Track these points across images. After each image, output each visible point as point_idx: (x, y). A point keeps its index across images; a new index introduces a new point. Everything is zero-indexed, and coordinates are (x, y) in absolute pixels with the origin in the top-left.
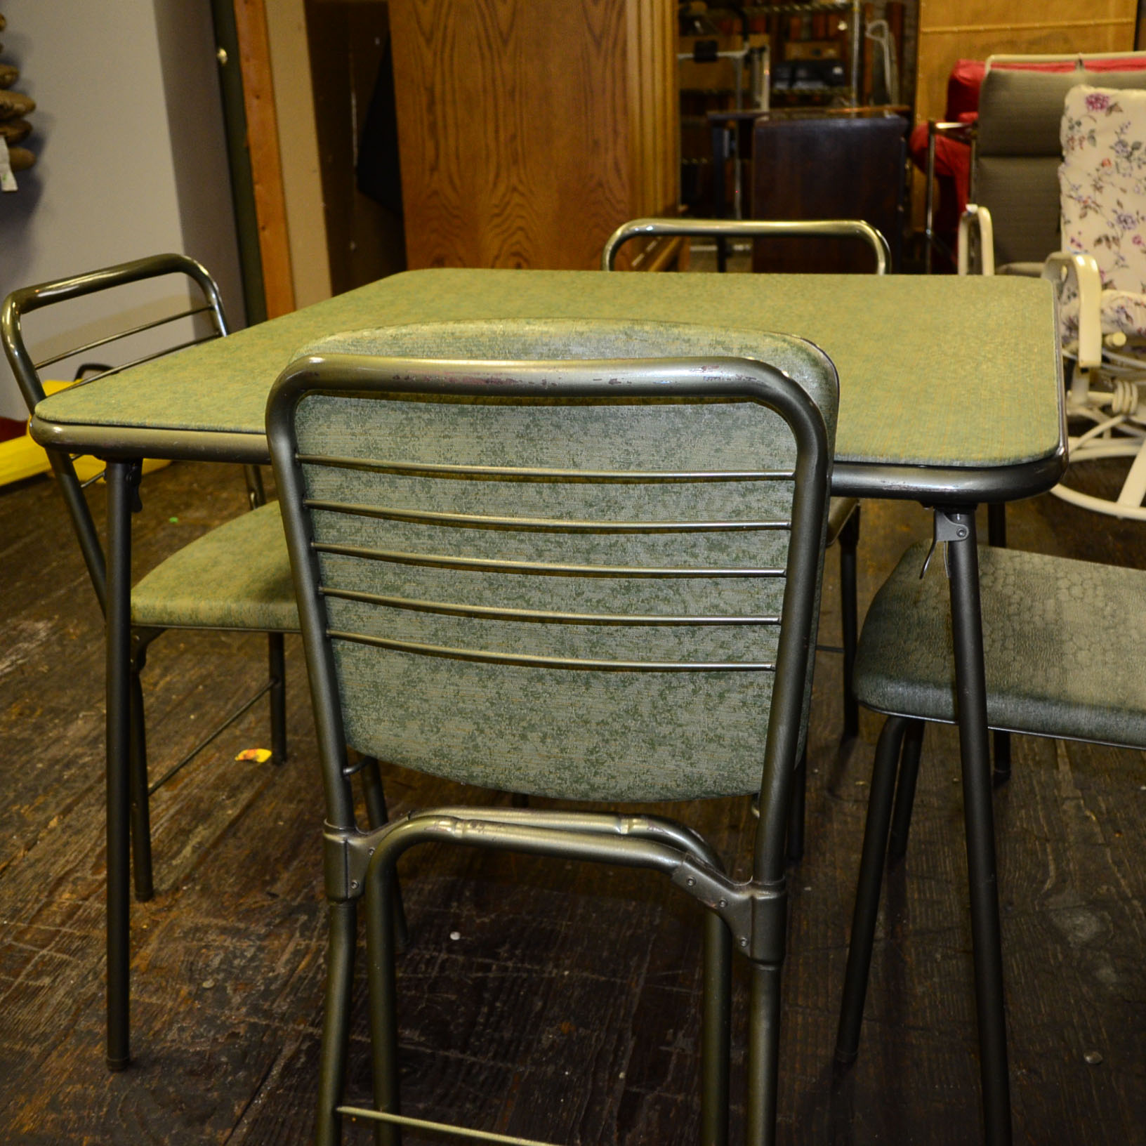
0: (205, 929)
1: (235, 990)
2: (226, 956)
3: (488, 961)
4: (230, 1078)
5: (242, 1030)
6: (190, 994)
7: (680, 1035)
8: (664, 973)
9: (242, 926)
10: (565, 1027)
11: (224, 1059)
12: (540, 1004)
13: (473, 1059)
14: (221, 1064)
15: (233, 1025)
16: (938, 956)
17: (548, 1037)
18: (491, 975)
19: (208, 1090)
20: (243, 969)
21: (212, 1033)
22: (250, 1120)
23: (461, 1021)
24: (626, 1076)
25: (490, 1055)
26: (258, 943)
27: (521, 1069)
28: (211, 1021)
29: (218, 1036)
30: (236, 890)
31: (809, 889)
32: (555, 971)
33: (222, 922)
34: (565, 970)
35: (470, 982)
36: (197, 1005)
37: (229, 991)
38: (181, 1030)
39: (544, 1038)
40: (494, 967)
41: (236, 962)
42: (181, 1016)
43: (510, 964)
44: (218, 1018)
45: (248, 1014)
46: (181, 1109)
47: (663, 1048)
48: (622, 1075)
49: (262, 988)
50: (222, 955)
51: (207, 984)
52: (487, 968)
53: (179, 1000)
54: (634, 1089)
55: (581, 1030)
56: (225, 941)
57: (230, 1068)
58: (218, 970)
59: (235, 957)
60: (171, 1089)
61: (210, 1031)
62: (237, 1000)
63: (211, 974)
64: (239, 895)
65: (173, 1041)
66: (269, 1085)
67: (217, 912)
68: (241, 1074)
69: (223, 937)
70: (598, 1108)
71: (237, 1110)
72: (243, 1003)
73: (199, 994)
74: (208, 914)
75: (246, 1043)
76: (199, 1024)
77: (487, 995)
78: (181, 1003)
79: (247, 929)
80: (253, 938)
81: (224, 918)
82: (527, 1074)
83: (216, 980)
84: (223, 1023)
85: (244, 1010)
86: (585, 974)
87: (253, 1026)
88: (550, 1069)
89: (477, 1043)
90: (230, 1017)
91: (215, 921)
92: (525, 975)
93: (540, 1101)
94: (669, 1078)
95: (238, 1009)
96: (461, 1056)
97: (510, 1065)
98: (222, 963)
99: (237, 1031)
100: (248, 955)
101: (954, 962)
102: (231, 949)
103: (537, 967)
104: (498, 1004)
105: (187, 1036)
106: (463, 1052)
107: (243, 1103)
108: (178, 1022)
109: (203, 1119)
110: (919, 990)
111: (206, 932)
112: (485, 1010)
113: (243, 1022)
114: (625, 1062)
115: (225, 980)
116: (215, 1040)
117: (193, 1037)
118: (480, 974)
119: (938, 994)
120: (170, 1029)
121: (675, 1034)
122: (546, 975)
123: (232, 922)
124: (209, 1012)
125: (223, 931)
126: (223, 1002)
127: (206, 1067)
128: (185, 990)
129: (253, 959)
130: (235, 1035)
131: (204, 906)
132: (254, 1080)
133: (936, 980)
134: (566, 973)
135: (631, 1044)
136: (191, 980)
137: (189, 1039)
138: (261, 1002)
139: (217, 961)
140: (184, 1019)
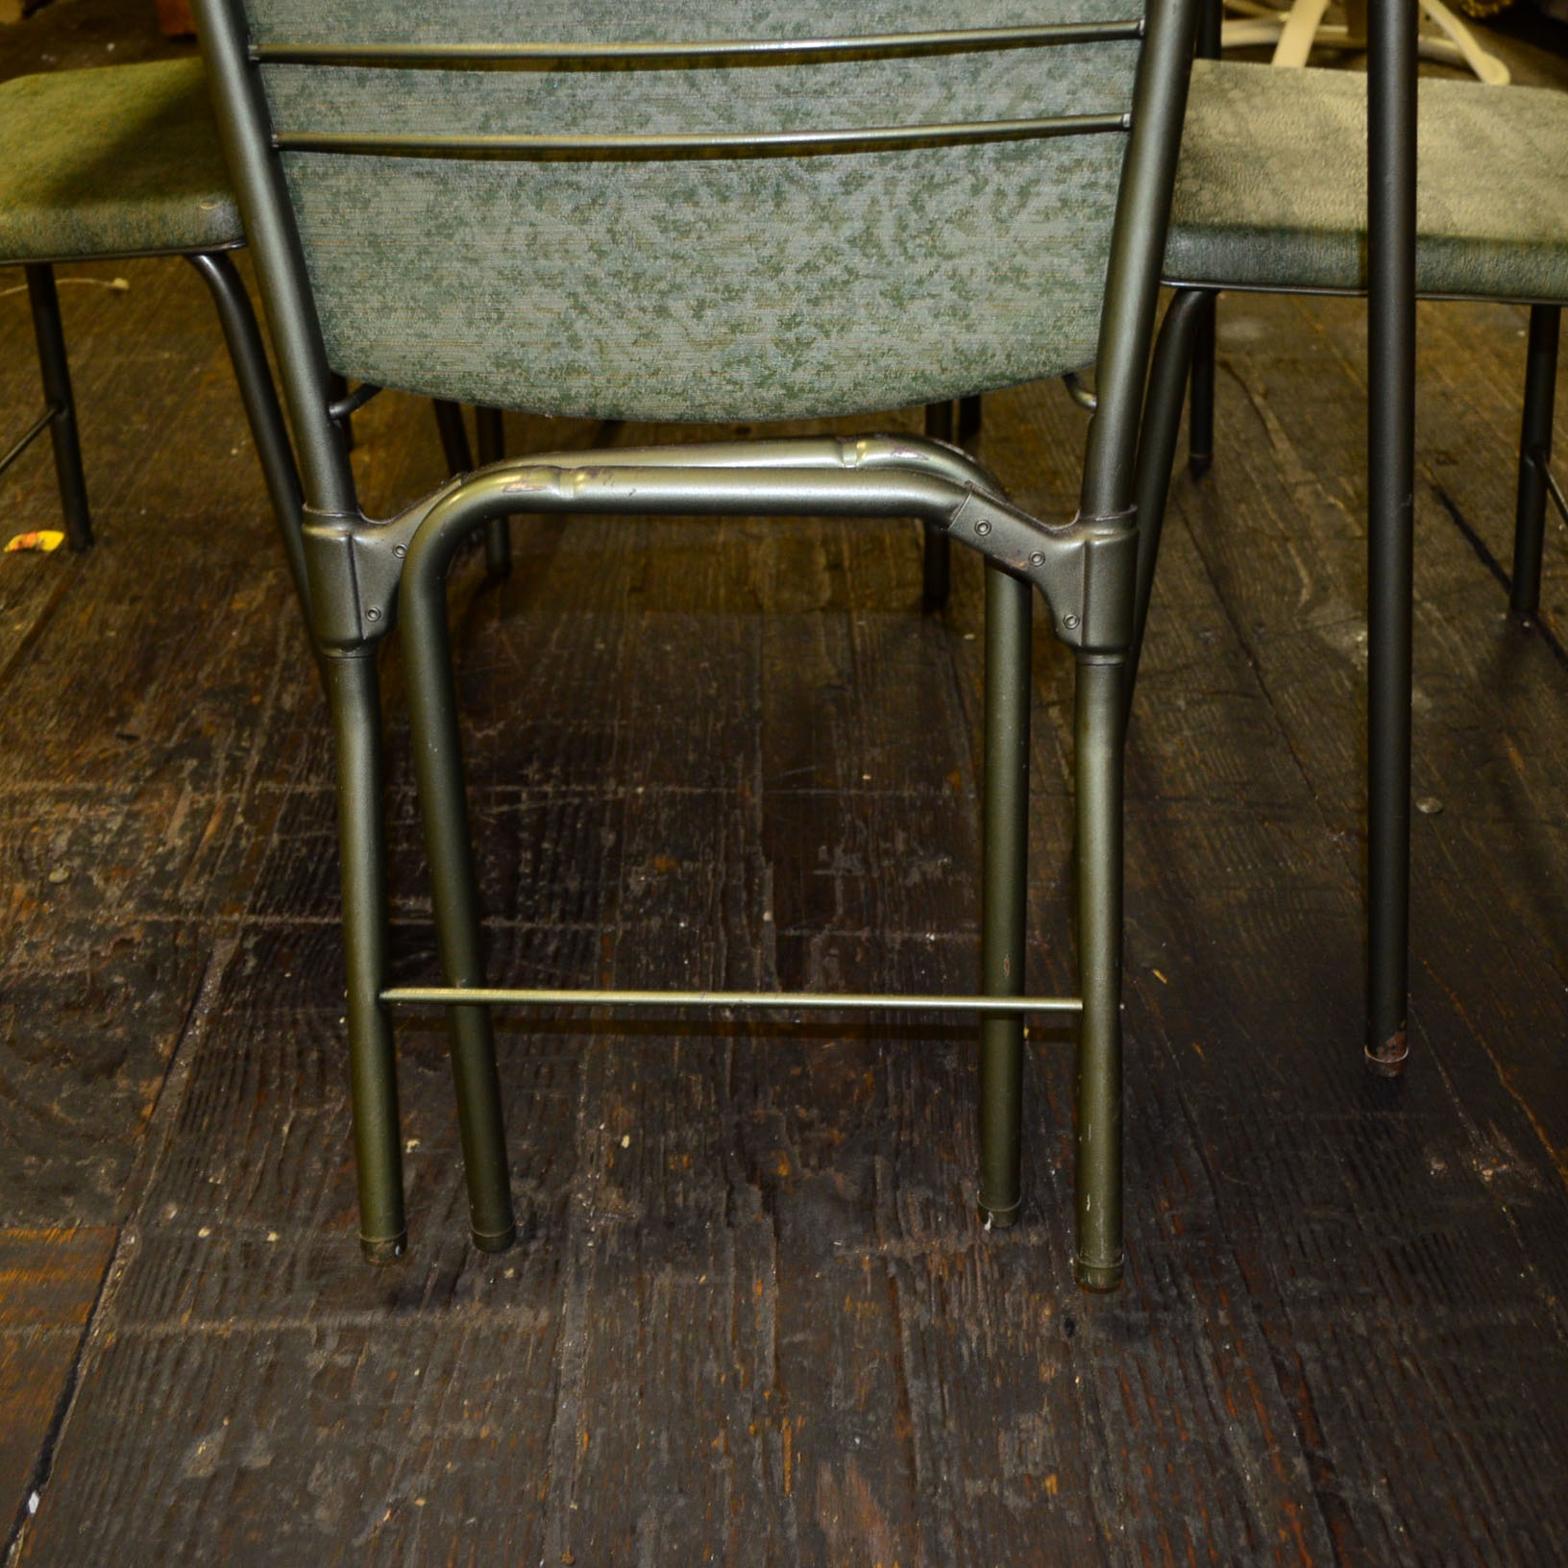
0: (30, 798)
1: (107, 880)
2: (75, 833)
3: (510, 788)
4: (137, 1005)
5: (136, 933)
6: (30, 894)
7: (838, 851)
8: (790, 773)
9: (90, 786)
10: (661, 862)
11: (118, 979)
12: (612, 837)
13: (528, 926)
14: (114, 987)
15: (119, 930)
16: (1181, 703)
17: (638, 881)
18: (523, 807)
19: (106, 1027)
20: (112, 848)
21: (86, 945)
22: (190, 1059)
23: (493, 875)
24: (775, 916)
25: (555, 915)
26: (126, 808)
27: (610, 929)
28: (81, 928)
29: (98, 948)
30: (64, 736)
31: (969, 636)
32: (621, 790)
33: (53, 786)
34: (638, 785)
35: (492, 821)
36: (48, 908)
37: (97, 880)
38: (32, 947)
39: (632, 881)
40: (524, 796)
41: (96, 839)
42: (25, 928)
43: (548, 788)
44: (91, 923)
45: (139, 911)
46: (67, 1060)
47: (819, 872)
48: (767, 916)
49: (152, 870)
50: (68, 833)
51: (58, 875)
52: (515, 798)
53: (15, 905)
54: (792, 932)
55: (685, 864)
56: (68, 811)
57: (132, 991)
58: (68, 854)
59: (93, 833)
60: (40, 1035)
61: (81, 943)
62: (114, 892)
63: (59, 860)
64: (71, 743)
65: (22, 965)
66: (205, 1008)
67: (43, 769)
68: (154, 997)
69: (63, 806)
70: (744, 965)
71: (164, 1048)
72: (127, 895)
73: (48, 891)
74: (26, 776)
75: (149, 952)
76: (60, 934)
77: (524, 835)
78: (18, 911)
79: (100, 790)
80: (114, 801)
81: (56, 778)
82: (620, 933)
83: (71, 869)
84: (102, 928)
85: (130, 906)
86: (669, 789)
87: (154, 928)
88: (655, 923)
89: (529, 903)
90: (110, 918)
91: (41, 786)
92: (577, 801)
93: (652, 967)
94: (840, 910)
95: (120, 905)
96: (507, 924)
97: (589, 926)
98: (71, 843)
99: (128, 937)
100: (114, 825)
101: (1205, 707)
102: (81, 821)
103: (591, 788)
104: (546, 845)
105: (43, 954)
106: (511, 917)
107: (171, 1038)
108: (22, 937)
109: (110, 1069)
110: (1169, 749)
111: (31, 803)
112: (528, 855)
113: (135, 922)
114: (767, 898)
115: (84, 868)
116: (94, 954)
117: (55, 955)
118: (505, 808)
119: (1196, 752)
120: (12, 948)
121: (830, 852)
122: (609, 797)
123: (71, 782)
124: (72, 916)
125: (60, 797)
126: (92, 899)
127: (94, 995)
128: (20, 890)
129: (123, 830)
130: (126, 943)
131: (17, 765)
132: (179, 1002)
133: (1187, 733)
134: (640, 790)
135: (769, 873)
136: (27, 874)
137: (49, 959)
138: (156, 890)
139: (62, 842)
140: (31, 932)
